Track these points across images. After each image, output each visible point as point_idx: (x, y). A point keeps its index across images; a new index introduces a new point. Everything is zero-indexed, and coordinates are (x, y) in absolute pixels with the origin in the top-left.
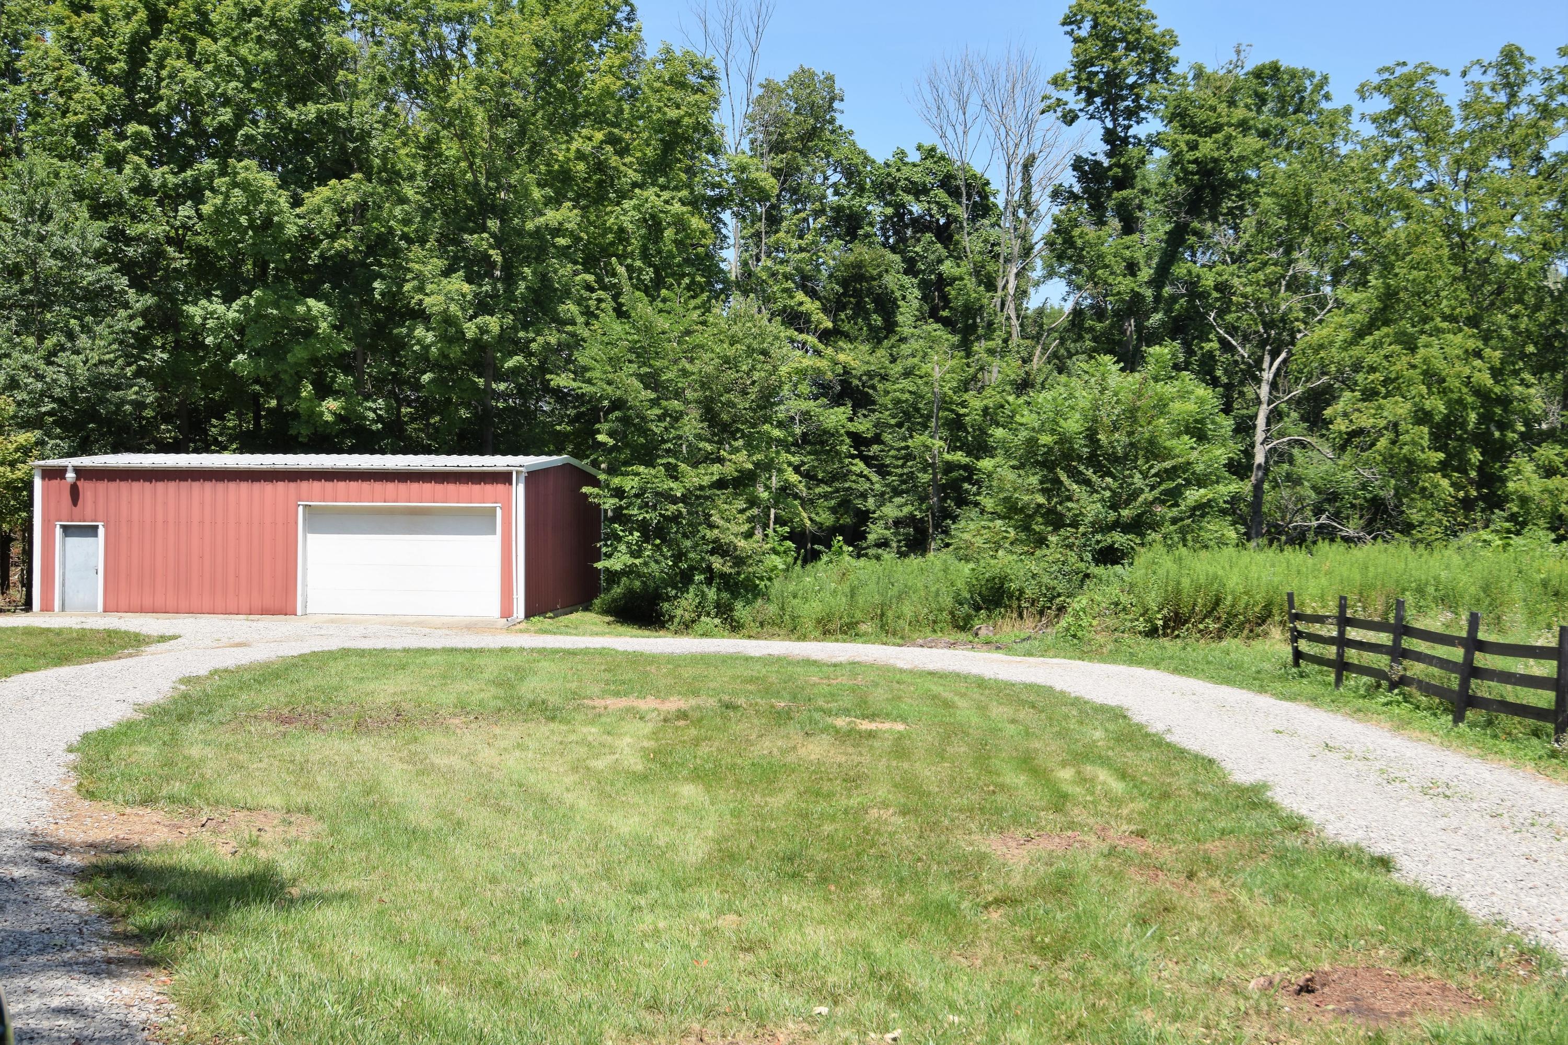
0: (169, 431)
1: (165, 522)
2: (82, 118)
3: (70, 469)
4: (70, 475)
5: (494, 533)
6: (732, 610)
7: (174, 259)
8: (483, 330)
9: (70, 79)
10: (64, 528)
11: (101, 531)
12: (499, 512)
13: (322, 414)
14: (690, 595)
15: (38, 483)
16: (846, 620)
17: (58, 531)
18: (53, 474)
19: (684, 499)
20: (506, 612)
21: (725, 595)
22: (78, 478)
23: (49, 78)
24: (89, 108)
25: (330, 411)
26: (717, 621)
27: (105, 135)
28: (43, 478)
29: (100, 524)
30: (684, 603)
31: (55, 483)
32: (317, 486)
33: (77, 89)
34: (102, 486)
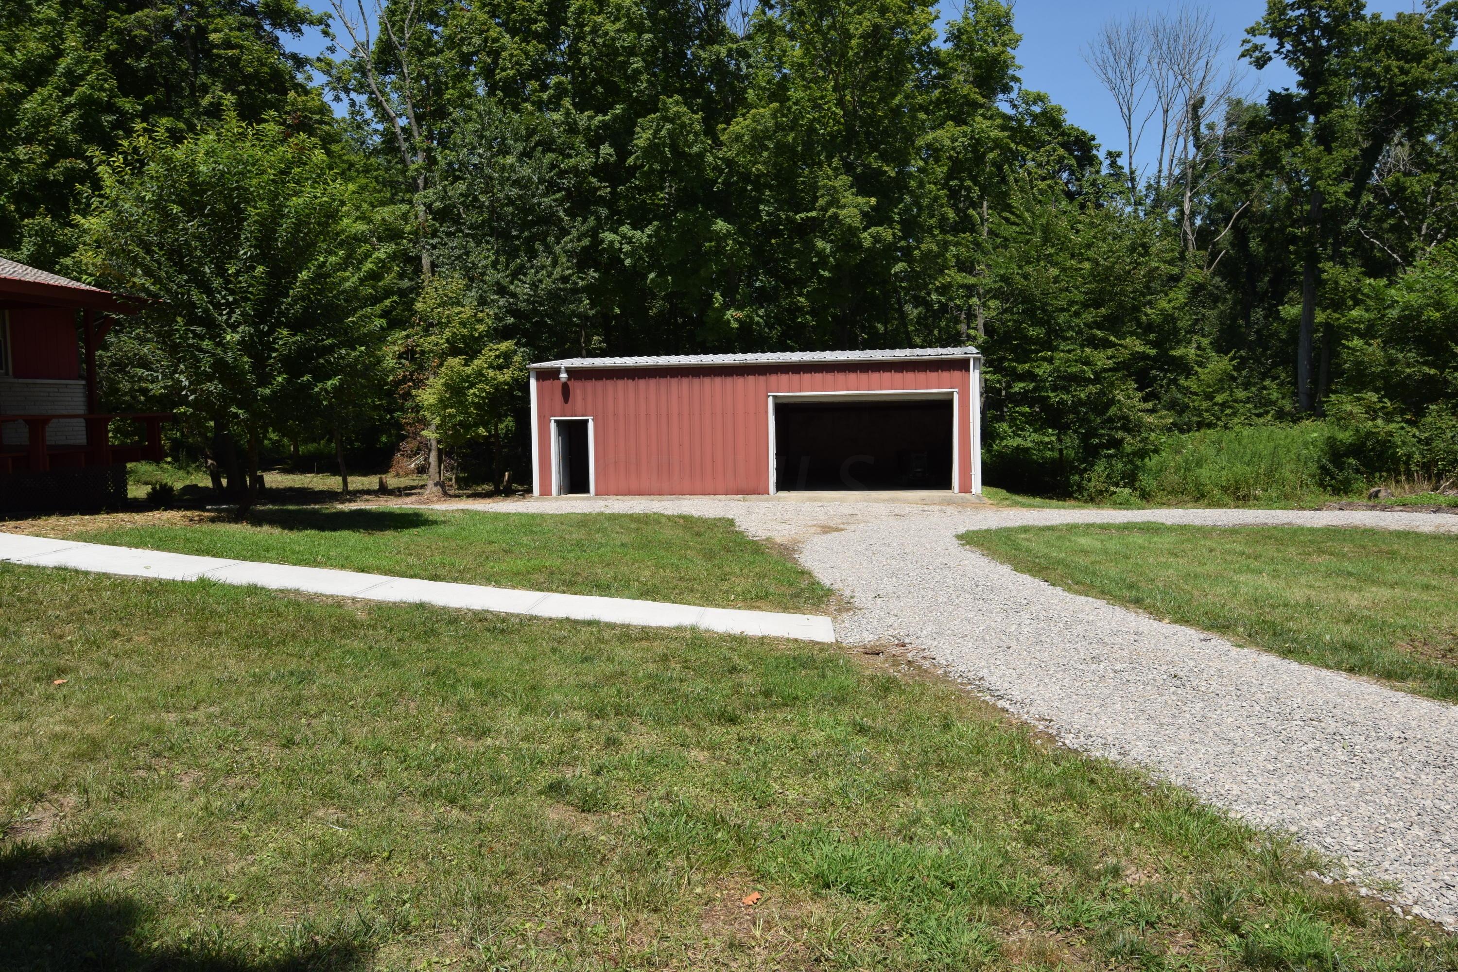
1: (647, 415)
2: (511, 72)
3: (563, 370)
4: (563, 376)
7: (599, 188)
8: (877, 239)
9: (495, 40)
10: (557, 422)
11: (591, 423)
12: (956, 397)
13: (729, 321)
15: (533, 383)
17: (553, 425)
18: (545, 376)
22: (569, 379)
23: (477, 40)
24: (516, 63)
25: (736, 320)
27: (532, 85)
28: (538, 379)
29: (590, 418)
30: (1094, 476)
31: (548, 383)
32: (784, 378)
33: (503, 48)
34: (590, 385)
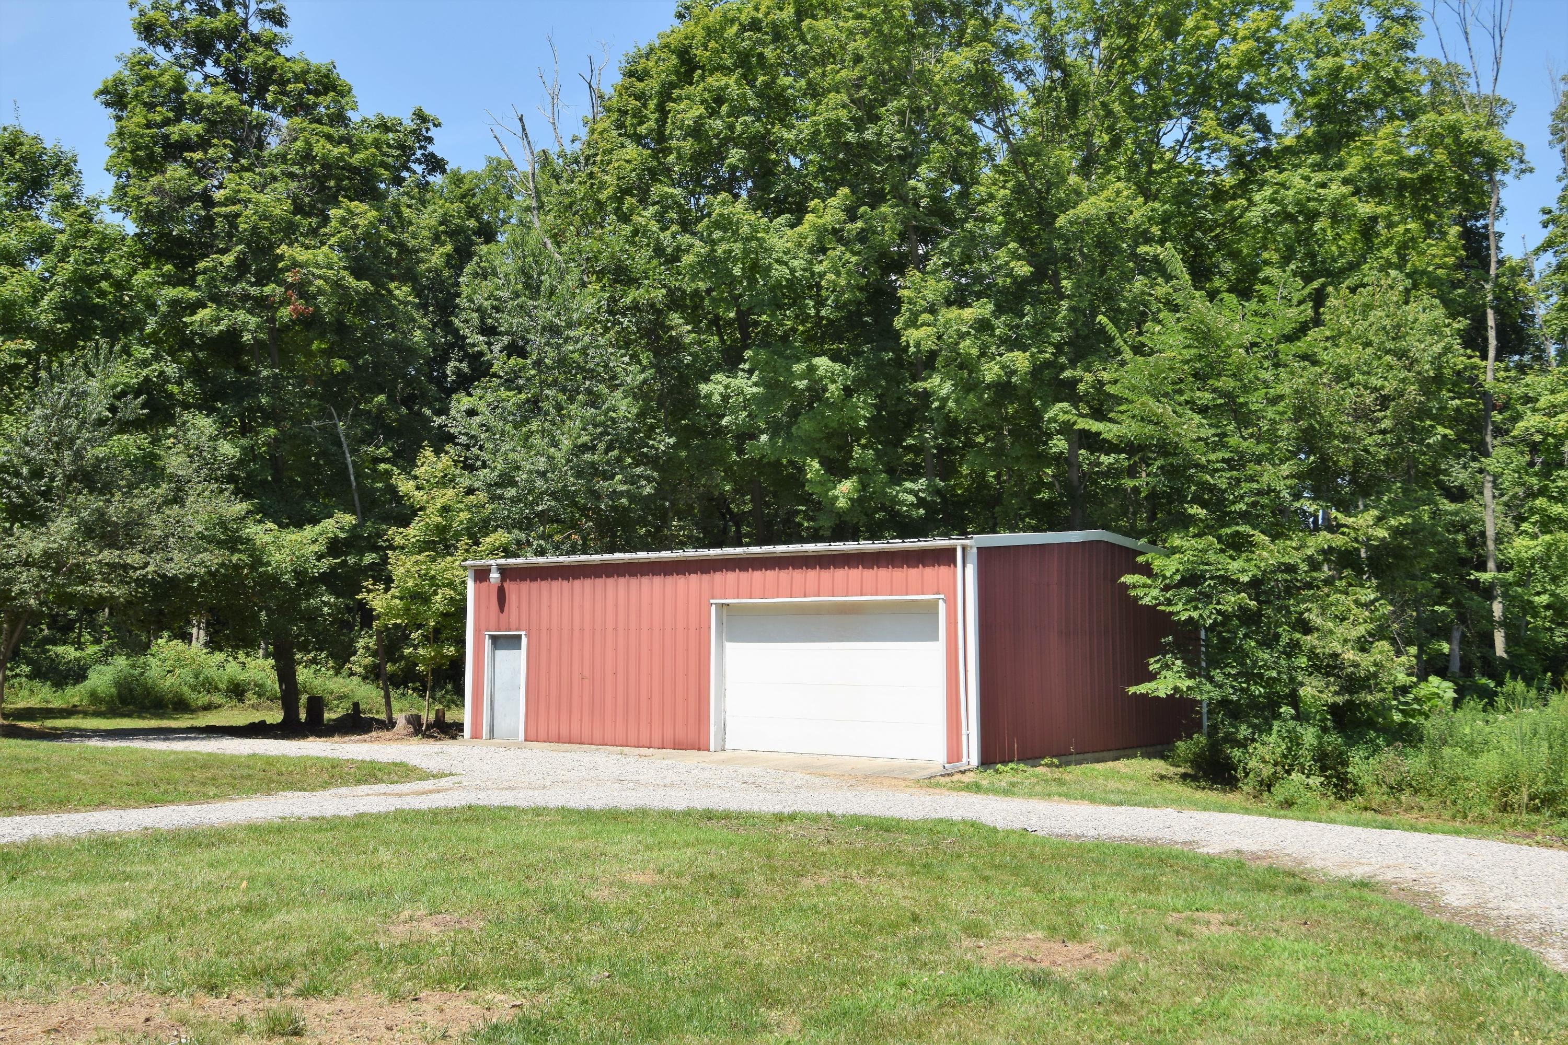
0: (682, 528)
1: (582, 630)
3: (494, 568)
4: (494, 575)
5: (936, 638)
6: (1345, 764)
10: (494, 639)
11: (524, 640)
12: (942, 607)
13: (833, 500)
14: (1273, 739)
15: (471, 585)
16: (1540, 787)
17: (488, 643)
18: (481, 575)
19: (1255, 583)
20: (954, 754)
21: (1334, 739)
22: (503, 579)
25: (842, 494)
26: (1316, 781)
28: (475, 580)
29: (523, 634)
31: (484, 584)
32: (730, 578)
